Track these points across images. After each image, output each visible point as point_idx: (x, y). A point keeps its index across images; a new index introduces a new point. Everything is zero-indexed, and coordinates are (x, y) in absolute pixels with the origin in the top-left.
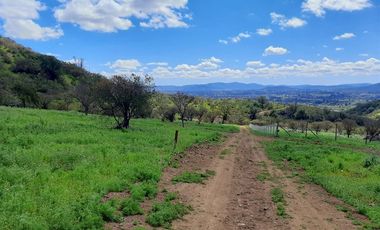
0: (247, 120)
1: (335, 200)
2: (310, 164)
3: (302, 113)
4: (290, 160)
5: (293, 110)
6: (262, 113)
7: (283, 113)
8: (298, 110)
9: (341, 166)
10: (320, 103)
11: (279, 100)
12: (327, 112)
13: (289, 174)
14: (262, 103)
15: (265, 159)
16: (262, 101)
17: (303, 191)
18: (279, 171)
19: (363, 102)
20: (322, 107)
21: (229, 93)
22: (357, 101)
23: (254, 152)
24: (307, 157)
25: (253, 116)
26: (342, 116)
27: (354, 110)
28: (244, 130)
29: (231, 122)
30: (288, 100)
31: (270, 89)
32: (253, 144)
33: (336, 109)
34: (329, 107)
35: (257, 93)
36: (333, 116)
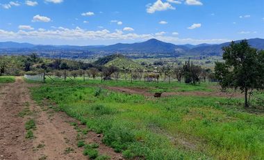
0: (22, 72)
1: (71, 119)
2: (61, 99)
3: (64, 64)
4: (48, 98)
5: (58, 63)
6: (35, 66)
7: (51, 65)
8: (62, 63)
9: (81, 98)
10: (76, 57)
11: (48, 56)
12: (81, 64)
13: (46, 107)
14: (34, 58)
15: (29, 100)
16: (34, 56)
17: (51, 118)
18: (38, 107)
19: (102, 57)
20: (77, 60)
21: (5, 50)
22: (98, 56)
23: (21, 96)
24: (61, 95)
25: (27, 68)
26: (90, 66)
27: (97, 62)
28: (19, 80)
29: (8, 74)
30: (54, 56)
31: (40, 47)
32: (22, 90)
33: (87, 61)
34: (82, 60)
35: (30, 50)
36: (84, 66)
